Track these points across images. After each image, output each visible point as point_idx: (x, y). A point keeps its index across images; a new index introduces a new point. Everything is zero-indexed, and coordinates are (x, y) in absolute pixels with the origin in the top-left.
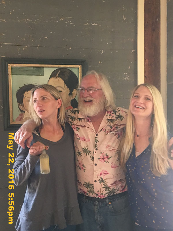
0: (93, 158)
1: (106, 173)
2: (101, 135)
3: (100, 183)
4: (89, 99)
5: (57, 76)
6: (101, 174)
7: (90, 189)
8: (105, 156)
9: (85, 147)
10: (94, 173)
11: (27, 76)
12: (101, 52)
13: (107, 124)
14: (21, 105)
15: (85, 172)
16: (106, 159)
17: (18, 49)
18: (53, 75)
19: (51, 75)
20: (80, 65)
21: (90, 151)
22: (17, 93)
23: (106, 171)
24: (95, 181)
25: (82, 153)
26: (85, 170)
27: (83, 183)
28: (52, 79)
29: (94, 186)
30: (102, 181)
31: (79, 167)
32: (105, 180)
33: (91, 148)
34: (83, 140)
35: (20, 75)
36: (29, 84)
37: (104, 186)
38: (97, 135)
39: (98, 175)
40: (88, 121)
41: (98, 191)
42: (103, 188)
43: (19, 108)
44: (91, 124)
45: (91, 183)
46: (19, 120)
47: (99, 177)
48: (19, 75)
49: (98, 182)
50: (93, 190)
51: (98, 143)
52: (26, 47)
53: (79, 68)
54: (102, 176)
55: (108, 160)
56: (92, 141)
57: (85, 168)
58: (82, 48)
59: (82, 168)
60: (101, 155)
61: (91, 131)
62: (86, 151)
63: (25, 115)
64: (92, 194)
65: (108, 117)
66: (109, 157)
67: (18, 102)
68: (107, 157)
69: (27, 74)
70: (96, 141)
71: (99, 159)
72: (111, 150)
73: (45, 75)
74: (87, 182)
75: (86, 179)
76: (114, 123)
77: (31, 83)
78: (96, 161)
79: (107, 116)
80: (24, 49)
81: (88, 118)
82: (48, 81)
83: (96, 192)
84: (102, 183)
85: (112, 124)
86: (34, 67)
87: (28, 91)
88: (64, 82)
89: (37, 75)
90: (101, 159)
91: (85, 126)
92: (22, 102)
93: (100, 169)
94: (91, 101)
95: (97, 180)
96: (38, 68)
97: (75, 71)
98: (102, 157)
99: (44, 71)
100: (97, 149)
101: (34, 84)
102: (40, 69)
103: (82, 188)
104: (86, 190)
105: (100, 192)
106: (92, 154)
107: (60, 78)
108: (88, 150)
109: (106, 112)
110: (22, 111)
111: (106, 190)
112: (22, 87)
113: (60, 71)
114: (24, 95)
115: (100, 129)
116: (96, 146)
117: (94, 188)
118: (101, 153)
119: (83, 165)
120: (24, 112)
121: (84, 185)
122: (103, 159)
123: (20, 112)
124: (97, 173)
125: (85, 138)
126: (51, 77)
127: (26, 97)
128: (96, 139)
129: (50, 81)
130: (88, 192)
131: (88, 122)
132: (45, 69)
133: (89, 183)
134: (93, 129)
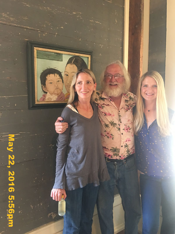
0: (119, 129)
1: (129, 140)
2: (122, 112)
3: (125, 148)
4: (115, 83)
5: (73, 62)
6: (126, 141)
7: (116, 152)
8: (128, 128)
9: (111, 121)
10: (122, 140)
11: (49, 60)
12: (101, 46)
13: (125, 104)
14: (44, 87)
15: (113, 140)
16: (128, 130)
17: (39, 34)
18: (69, 62)
19: (68, 62)
20: (90, 55)
21: (116, 124)
22: (41, 75)
23: (129, 139)
24: (122, 146)
25: (110, 125)
26: (113, 138)
27: (110, 148)
28: (69, 65)
29: (120, 150)
30: (126, 146)
31: (106, 137)
32: (128, 145)
33: (116, 121)
34: (109, 115)
35: (44, 59)
36: (50, 68)
37: (127, 150)
38: (119, 111)
39: (124, 142)
40: (111, 100)
41: (122, 154)
42: (126, 151)
43: (42, 89)
44: (113, 103)
45: (118, 148)
46: (42, 100)
47: (125, 143)
48: (42, 59)
49: (124, 147)
50: (118, 153)
51: (121, 118)
52: (46, 33)
53: (88, 58)
54: (127, 143)
55: (130, 130)
56: (116, 116)
57: (113, 137)
58: (88, 41)
59: (111, 137)
60: (125, 126)
61: (114, 108)
62: (113, 124)
63: (47, 96)
64: (117, 156)
65: (126, 99)
66: (130, 128)
67: (42, 84)
68: (129, 128)
69: (49, 58)
70: (120, 116)
71: (124, 129)
72: (130, 123)
73: (63, 60)
74: (115, 147)
75: (113, 145)
76: (129, 103)
77: (53, 67)
78: (122, 131)
79: (124, 97)
80: (44, 35)
81: (111, 98)
82: (66, 67)
83: (120, 155)
84: (126, 148)
85: (127, 104)
86: (55, 53)
87: (50, 74)
88: (77, 68)
89: (57, 61)
90: (125, 130)
91: (108, 105)
92: (45, 84)
93: (126, 137)
94: (117, 85)
95: (123, 145)
96: (58, 54)
97: (85, 60)
98: (126, 128)
99: (62, 58)
100: (121, 122)
101: (55, 68)
102: (60, 55)
103: (107, 153)
104: (111, 153)
105: (123, 155)
106: (118, 126)
107: (75, 66)
108: (114, 122)
109: (123, 95)
110: (45, 92)
111: (127, 153)
112: (45, 70)
113: (74, 59)
114: (47, 77)
115: (121, 107)
116: (120, 120)
117: (120, 152)
118: (125, 125)
119: (111, 135)
120: (46, 93)
121: (110, 150)
122: (127, 129)
123: (43, 93)
124: (124, 140)
125: (111, 114)
126: (68, 63)
127: (48, 80)
128: (120, 114)
129: (67, 66)
130: (113, 155)
131: (111, 102)
132: (63, 55)
133: (116, 148)
134: (116, 107)
